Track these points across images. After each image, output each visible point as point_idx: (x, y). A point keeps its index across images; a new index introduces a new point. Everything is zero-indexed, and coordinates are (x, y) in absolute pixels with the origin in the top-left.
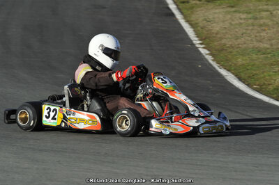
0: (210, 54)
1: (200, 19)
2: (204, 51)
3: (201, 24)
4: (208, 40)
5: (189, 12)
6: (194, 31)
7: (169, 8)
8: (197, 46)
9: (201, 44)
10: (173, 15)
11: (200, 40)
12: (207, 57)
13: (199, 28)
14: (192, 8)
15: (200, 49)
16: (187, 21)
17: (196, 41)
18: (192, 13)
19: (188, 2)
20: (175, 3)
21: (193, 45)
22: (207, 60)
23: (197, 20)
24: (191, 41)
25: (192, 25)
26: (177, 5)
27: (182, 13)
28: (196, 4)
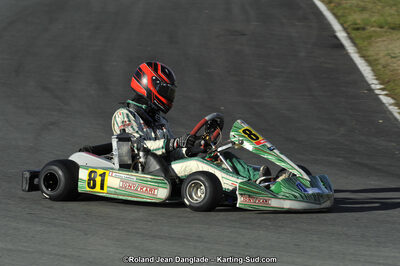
0: (396, 105)
1: (382, 54)
2: (386, 100)
3: (382, 61)
4: (392, 84)
5: (366, 43)
6: (373, 70)
7: (336, 37)
8: (377, 92)
9: (382, 89)
10: (341, 46)
11: (381, 84)
12: (391, 108)
13: (380, 67)
14: (370, 37)
15: (381, 97)
16: (363, 56)
17: (376, 85)
18: (370, 44)
19: (364, 29)
20: (345, 29)
21: (371, 90)
22: (391, 113)
23: (377, 54)
24: (369, 85)
25: (370, 62)
26: (348, 33)
27: (355, 44)
28: (374, 31)
